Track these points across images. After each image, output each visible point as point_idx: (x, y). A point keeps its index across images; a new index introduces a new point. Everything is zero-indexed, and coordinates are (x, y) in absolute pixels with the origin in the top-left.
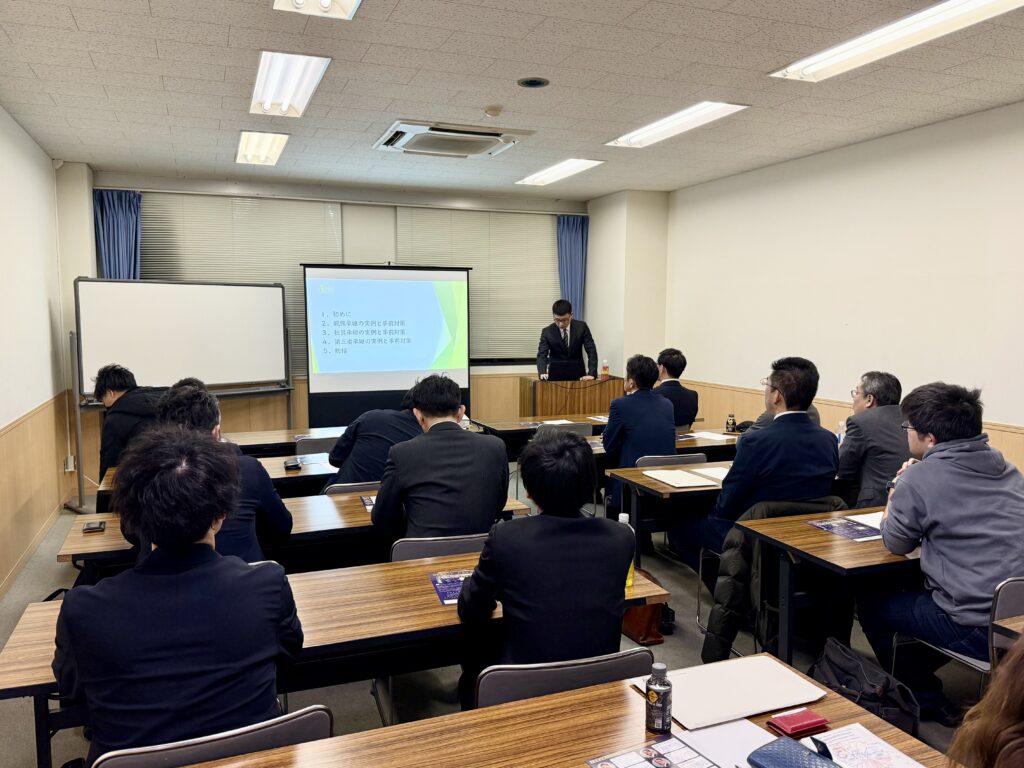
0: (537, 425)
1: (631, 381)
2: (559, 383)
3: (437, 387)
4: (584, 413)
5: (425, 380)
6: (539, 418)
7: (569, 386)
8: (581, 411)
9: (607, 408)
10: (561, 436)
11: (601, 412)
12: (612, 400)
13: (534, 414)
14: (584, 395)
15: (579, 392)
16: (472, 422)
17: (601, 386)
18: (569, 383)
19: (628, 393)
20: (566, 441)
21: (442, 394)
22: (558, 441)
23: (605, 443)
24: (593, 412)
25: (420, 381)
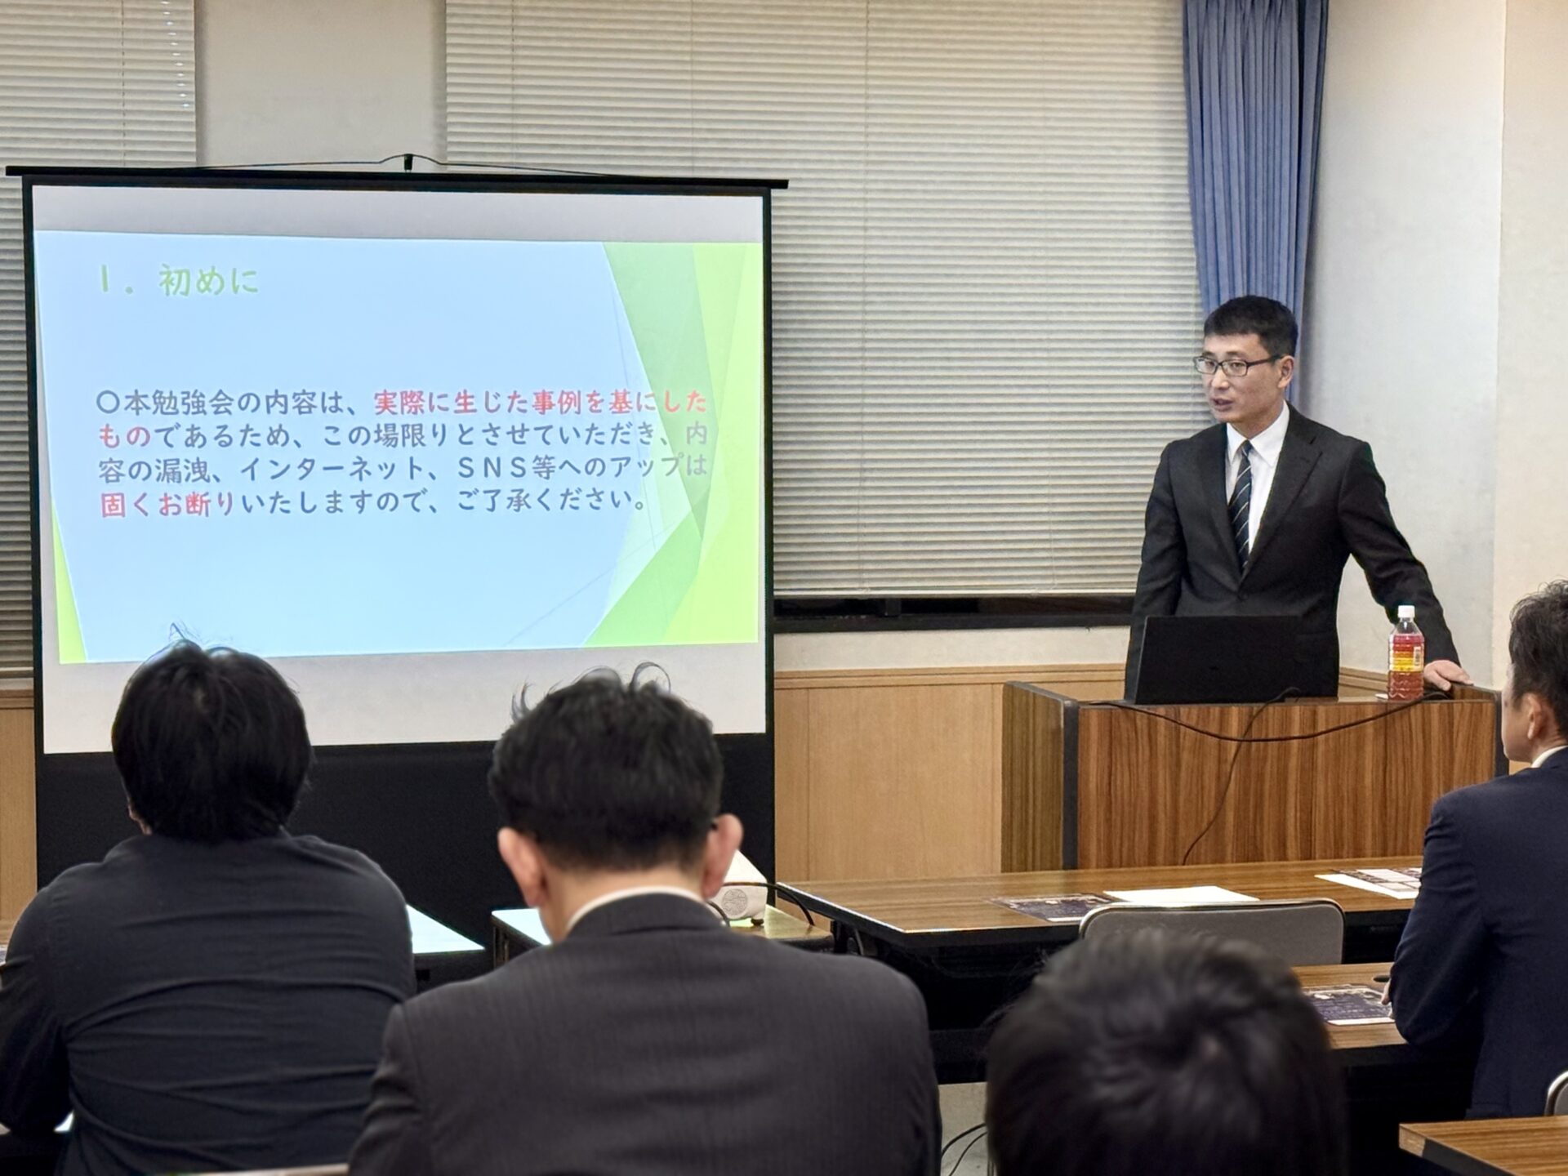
0: (1081, 908)
1: (1531, 704)
2: (1189, 713)
3: (610, 731)
4: (1307, 854)
5: (556, 701)
6: (1089, 875)
7: (1234, 730)
8: (1292, 847)
9: (1417, 834)
10: (1178, 966)
11: (1388, 853)
12: (1438, 796)
13: (1072, 860)
14: (1308, 769)
15: (1284, 756)
16: (775, 894)
17: (1386, 733)
18: (1236, 714)
19: (1515, 767)
20: (1205, 989)
21: (631, 763)
22: (1168, 988)
23: (1401, 997)
24: (1351, 853)
25: (533, 701)
